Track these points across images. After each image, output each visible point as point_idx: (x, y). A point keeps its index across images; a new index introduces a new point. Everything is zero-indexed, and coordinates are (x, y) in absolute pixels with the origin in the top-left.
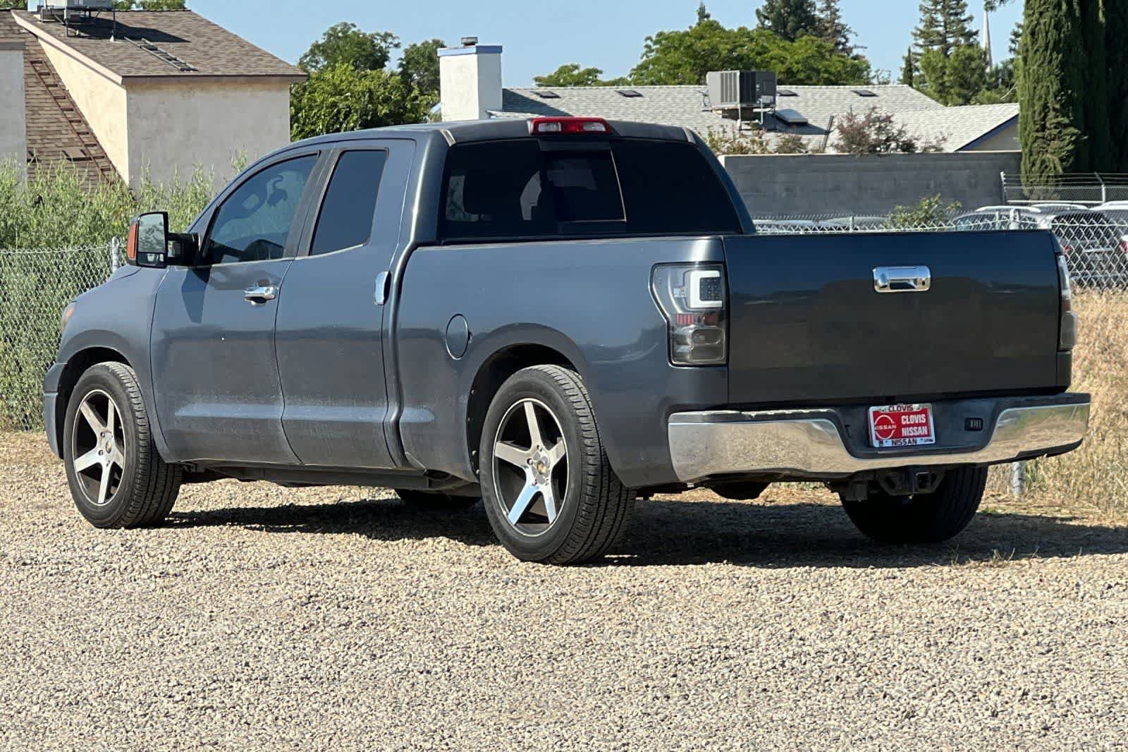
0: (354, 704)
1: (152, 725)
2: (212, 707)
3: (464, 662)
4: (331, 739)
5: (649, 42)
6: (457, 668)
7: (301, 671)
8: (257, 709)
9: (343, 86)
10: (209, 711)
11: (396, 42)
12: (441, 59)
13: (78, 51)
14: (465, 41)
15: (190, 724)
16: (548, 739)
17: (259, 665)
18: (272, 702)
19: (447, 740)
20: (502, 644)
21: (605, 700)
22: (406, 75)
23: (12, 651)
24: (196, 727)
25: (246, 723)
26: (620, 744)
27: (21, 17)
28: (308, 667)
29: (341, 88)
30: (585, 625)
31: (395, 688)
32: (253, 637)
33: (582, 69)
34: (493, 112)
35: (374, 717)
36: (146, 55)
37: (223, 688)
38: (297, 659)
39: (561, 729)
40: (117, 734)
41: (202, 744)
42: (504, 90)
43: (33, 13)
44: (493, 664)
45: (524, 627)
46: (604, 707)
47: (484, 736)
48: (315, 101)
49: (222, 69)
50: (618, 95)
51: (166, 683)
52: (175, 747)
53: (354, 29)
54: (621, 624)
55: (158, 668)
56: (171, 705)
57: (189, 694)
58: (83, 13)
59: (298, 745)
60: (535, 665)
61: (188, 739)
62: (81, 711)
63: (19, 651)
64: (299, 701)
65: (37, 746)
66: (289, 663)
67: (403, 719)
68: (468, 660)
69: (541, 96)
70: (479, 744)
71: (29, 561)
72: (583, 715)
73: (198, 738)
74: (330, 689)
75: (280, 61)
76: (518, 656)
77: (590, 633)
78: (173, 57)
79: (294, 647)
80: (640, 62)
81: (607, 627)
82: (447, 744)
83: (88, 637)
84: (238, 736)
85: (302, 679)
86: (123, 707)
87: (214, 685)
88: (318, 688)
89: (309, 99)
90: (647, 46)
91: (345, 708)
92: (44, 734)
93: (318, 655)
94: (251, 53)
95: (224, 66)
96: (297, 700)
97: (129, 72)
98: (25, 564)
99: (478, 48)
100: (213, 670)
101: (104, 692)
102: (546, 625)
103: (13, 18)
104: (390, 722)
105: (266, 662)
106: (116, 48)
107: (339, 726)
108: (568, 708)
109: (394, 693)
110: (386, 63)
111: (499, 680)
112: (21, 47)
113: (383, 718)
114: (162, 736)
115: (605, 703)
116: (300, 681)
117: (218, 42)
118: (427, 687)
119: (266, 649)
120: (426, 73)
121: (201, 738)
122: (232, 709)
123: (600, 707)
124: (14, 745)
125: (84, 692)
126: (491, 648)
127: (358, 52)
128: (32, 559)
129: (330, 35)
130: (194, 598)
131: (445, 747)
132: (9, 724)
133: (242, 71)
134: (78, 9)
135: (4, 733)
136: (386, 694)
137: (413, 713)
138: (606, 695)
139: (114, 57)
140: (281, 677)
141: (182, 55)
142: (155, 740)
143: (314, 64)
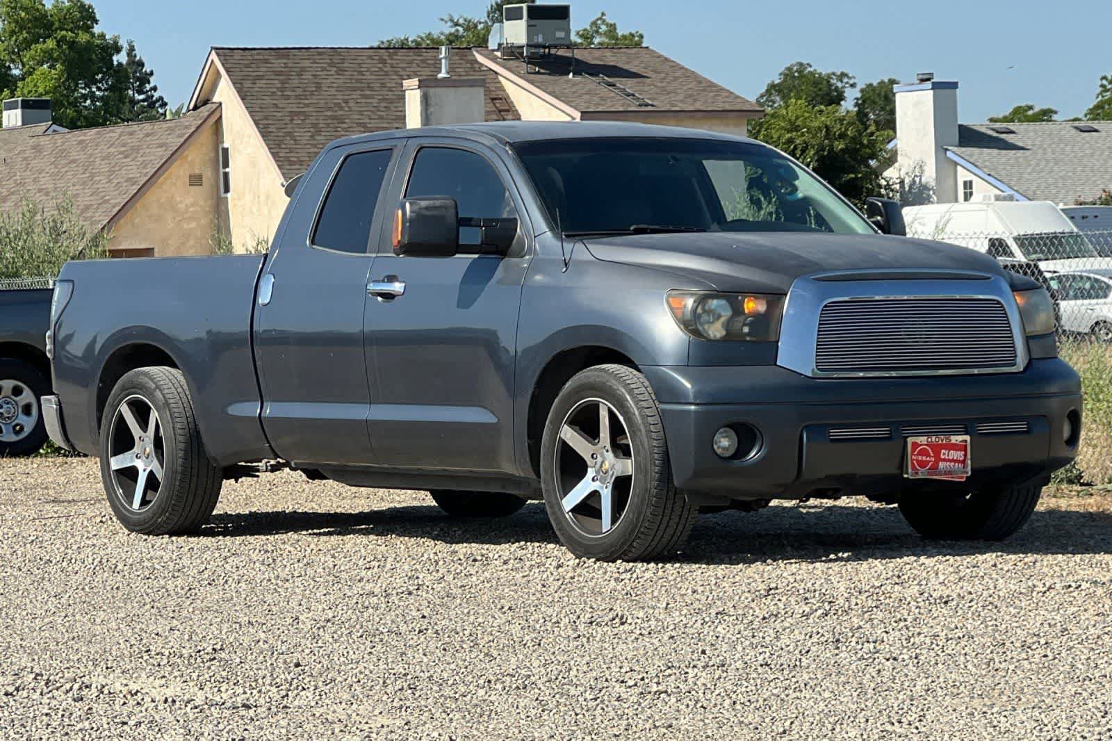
0: (816, 690)
1: (603, 709)
2: (666, 692)
3: (933, 649)
4: (792, 723)
5: (1105, 82)
6: (926, 656)
7: (760, 658)
8: (714, 694)
9: (799, 123)
10: (663, 695)
11: (851, 82)
12: (897, 95)
13: (538, 87)
14: (921, 77)
15: (643, 708)
16: (1026, 723)
17: (716, 653)
18: (730, 687)
19: (917, 724)
20: (972, 633)
21: (1085, 687)
22: (861, 115)
23: (459, 639)
24: (649, 711)
25: (702, 707)
26: (1105, 729)
27: (481, 54)
28: (768, 654)
29: (797, 124)
30: (1059, 615)
31: (860, 674)
32: (710, 626)
33: (1037, 109)
34: (950, 148)
35: (838, 702)
36: (604, 91)
37: (678, 674)
38: (756, 647)
39: (1040, 713)
40: (566, 717)
41: (655, 727)
42: (960, 126)
43: (494, 50)
44: (963, 652)
45: (995, 617)
46: (1085, 694)
47: (956, 720)
48: (772, 138)
49: (680, 104)
50: (1074, 131)
51: (618, 670)
52: (626, 729)
53: (809, 69)
54: (1097, 615)
55: (610, 656)
56: (623, 689)
57: (642, 679)
58: (542, 50)
59: (757, 729)
60: (1008, 653)
61: (640, 721)
62: (529, 695)
63: (466, 639)
64: (759, 687)
65: (482, 727)
66: (747, 651)
67: (869, 704)
68: (937, 648)
69: (998, 132)
70: (952, 729)
71: (479, 558)
72: (1063, 701)
73: (651, 721)
74: (790, 676)
75: (738, 97)
76: (989, 644)
77: (1065, 623)
78: (632, 92)
79: (753, 637)
80: (1095, 102)
81: (1083, 618)
82: (917, 728)
83: (538, 626)
84: (693, 719)
85: (762, 665)
86: (573, 691)
87: (669, 671)
88: (778, 674)
89: (764, 135)
90: (1102, 86)
91: (807, 693)
92: (489, 716)
93: (779, 644)
94: (708, 89)
95: (681, 101)
96: (756, 685)
97: (588, 108)
98: (475, 560)
99: (933, 83)
100: (669, 657)
101: (554, 677)
102: (1018, 616)
103: (474, 56)
104: (855, 706)
105: (724, 650)
106: (575, 84)
107: (801, 710)
108: (1046, 694)
109: (858, 679)
110: (842, 103)
111: (970, 666)
112: (482, 83)
113: (848, 702)
114: (613, 719)
115: (1085, 690)
116: (759, 668)
117: (676, 78)
118: (894, 674)
119: (723, 638)
120: (882, 113)
121: (654, 721)
122: (687, 694)
123: (1080, 694)
124: (458, 726)
125: (532, 677)
126: (961, 636)
127: (815, 92)
128: (483, 555)
129: (786, 75)
130: (649, 591)
131: (915, 731)
132: (454, 706)
133: (699, 106)
134: (537, 46)
135: (448, 715)
136: (850, 680)
137: (880, 698)
138: (1087, 682)
139: (574, 92)
140: (739, 664)
141: (640, 90)
142: (606, 722)
143: (770, 104)
